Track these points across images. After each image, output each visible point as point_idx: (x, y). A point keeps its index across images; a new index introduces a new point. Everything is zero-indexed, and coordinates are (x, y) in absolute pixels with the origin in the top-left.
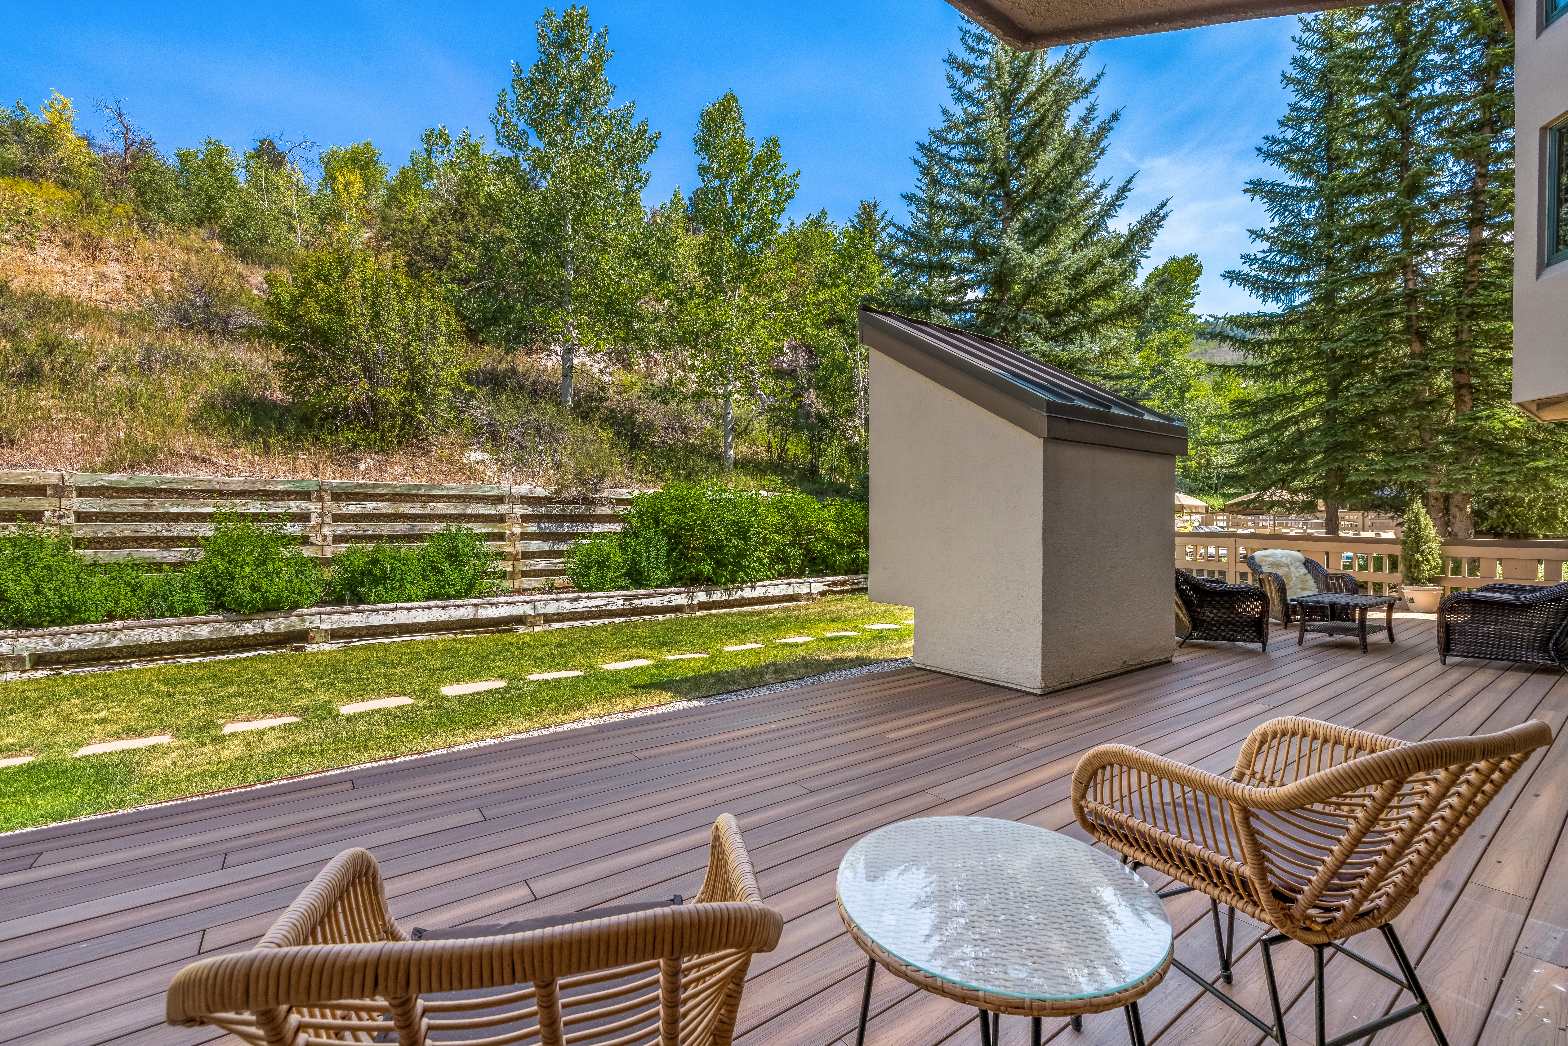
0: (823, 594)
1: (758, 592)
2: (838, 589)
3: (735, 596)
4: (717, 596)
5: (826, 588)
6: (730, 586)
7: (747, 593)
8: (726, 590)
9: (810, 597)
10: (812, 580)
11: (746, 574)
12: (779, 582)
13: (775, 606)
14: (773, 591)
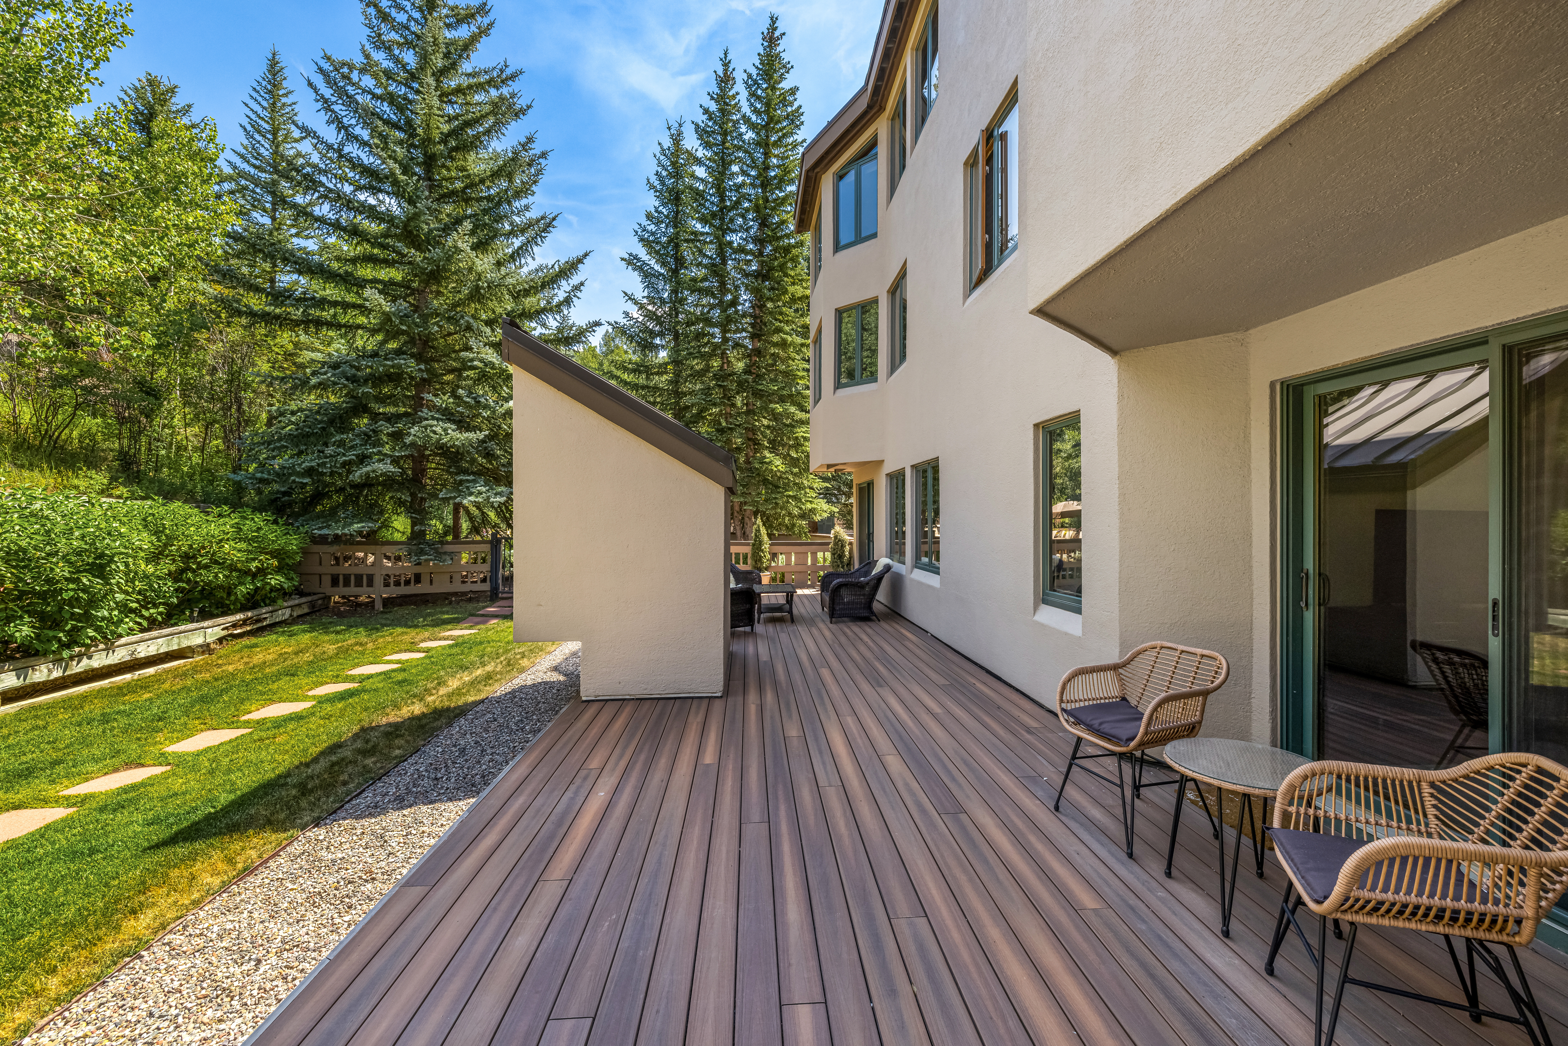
0: (220, 640)
1: (120, 655)
2: (239, 631)
3: (77, 668)
4: (41, 673)
5: (225, 633)
6: (66, 654)
7: (99, 660)
8: (58, 661)
9: (206, 648)
10: (206, 624)
11: (98, 629)
12: (154, 633)
13: (151, 671)
14: (144, 651)
